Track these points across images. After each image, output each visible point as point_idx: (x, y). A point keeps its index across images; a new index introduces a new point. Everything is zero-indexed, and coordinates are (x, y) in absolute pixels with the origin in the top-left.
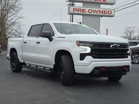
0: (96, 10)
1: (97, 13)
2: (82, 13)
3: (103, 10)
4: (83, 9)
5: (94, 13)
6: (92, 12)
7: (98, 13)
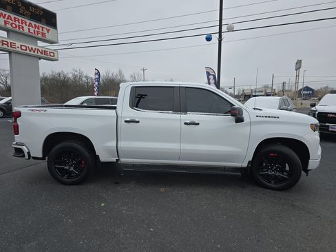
0: (32, 48)
1: (34, 52)
2: (9, 48)
3: (43, 49)
4: (11, 43)
5: (30, 51)
6: (26, 50)
7: (36, 53)
